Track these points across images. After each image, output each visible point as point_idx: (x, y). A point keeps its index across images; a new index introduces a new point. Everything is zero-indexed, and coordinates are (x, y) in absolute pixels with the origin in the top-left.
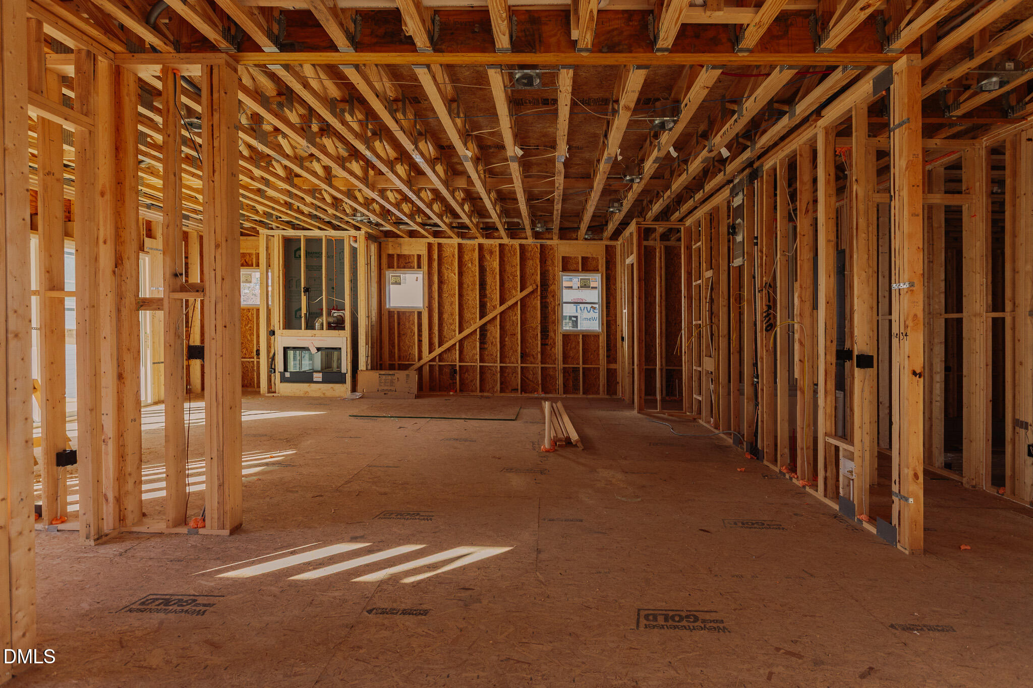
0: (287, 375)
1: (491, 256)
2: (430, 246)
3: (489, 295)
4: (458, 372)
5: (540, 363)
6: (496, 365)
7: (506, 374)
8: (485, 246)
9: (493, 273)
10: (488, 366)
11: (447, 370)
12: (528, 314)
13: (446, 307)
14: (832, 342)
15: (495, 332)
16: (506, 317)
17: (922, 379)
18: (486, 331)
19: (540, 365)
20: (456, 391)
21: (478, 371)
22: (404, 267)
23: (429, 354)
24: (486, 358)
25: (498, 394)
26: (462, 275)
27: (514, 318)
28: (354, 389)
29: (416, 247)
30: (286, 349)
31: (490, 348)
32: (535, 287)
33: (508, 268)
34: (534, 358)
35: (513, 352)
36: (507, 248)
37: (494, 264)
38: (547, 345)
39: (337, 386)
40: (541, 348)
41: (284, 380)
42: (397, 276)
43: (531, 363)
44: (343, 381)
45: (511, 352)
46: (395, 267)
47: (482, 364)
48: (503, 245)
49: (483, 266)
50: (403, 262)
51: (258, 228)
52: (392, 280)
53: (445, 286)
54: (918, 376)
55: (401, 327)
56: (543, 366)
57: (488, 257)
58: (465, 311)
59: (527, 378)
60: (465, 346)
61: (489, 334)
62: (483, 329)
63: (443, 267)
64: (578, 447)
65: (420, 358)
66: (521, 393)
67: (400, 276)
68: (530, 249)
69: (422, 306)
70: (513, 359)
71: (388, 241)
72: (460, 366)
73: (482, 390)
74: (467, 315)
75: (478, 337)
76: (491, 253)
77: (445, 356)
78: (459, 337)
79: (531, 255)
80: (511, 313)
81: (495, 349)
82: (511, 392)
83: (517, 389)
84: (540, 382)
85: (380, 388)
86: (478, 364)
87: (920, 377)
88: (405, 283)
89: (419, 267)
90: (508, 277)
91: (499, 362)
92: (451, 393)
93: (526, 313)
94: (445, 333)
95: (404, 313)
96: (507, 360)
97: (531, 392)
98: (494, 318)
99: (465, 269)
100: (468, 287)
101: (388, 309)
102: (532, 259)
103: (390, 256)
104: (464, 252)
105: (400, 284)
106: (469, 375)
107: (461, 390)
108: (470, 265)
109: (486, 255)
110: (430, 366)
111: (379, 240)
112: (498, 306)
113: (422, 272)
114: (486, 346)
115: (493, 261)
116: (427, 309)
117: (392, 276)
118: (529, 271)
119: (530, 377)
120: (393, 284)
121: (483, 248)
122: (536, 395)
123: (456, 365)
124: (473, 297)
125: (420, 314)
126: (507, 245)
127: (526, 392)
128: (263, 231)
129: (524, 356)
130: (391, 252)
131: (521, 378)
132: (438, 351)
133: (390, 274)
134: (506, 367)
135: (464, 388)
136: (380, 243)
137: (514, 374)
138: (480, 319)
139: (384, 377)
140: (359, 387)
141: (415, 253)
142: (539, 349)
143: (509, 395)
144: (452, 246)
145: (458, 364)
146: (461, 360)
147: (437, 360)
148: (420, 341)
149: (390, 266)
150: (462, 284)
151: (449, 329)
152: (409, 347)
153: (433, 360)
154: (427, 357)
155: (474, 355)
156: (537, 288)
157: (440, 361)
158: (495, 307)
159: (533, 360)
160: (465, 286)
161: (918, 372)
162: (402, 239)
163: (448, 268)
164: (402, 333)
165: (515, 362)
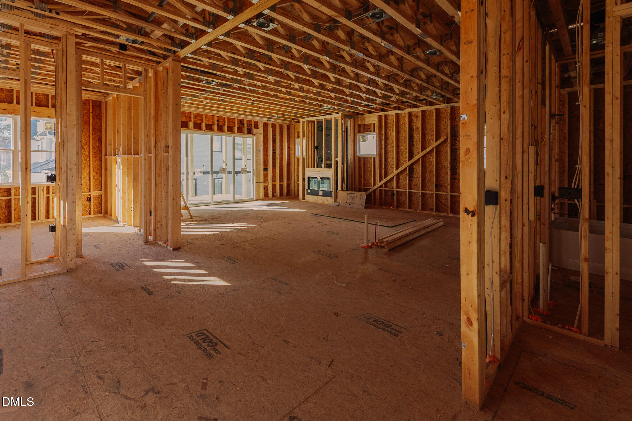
0: (309, 191)
1: (417, 119)
2: (380, 117)
3: (415, 145)
4: (395, 195)
5: (449, 192)
6: (418, 191)
7: (426, 198)
8: (413, 114)
9: (418, 130)
10: (414, 192)
11: (390, 193)
12: (442, 157)
13: (389, 154)
14: (506, 178)
15: (418, 169)
16: (426, 160)
17: (475, 218)
18: (414, 169)
19: (449, 194)
20: (394, 207)
21: (407, 195)
22: (367, 132)
23: (379, 182)
24: (413, 187)
25: (420, 211)
26: (399, 133)
27: (432, 160)
28: (336, 201)
29: (372, 119)
30: (309, 178)
31: (415, 180)
32: (446, 138)
33: (428, 126)
34: (446, 188)
35: (431, 183)
36: (428, 113)
37: (418, 124)
38: (456, 179)
39: (329, 198)
40: (450, 181)
41: (308, 194)
42: (363, 137)
43: (444, 192)
44: (331, 196)
45: (430, 183)
46: (362, 132)
47: (409, 191)
48: (425, 111)
49: (412, 126)
50: (365, 129)
51: (299, 119)
52: (361, 140)
53: (389, 141)
54: (471, 214)
55: (365, 167)
56: (452, 194)
57: (415, 120)
58: (401, 156)
59: (441, 202)
60: (400, 178)
61: (415, 171)
62: (411, 167)
63: (388, 129)
64: (385, 248)
65: (374, 185)
66: (435, 212)
67: (365, 137)
68: (444, 112)
69: (375, 154)
70: (431, 188)
71: (358, 117)
72: (396, 191)
73: (410, 207)
74: (402, 159)
75: (407, 173)
76: (417, 117)
77: (389, 184)
78: (396, 172)
79: (444, 115)
80: (429, 156)
81: (418, 181)
82: (429, 211)
83: (433, 209)
84: (449, 205)
85: (348, 201)
86: (408, 191)
87: (473, 216)
88: (368, 141)
89: (374, 130)
90: (428, 132)
91: (420, 189)
92: (391, 208)
93: (440, 157)
94: (389, 170)
95: (367, 158)
96: (427, 189)
97: (443, 212)
98: (418, 160)
99: (400, 129)
100: (403, 141)
101: (359, 156)
102: (445, 118)
103: (360, 126)
104: (400, 118)
105: (365, 141)
106: (403, 197)
107: (398, 206)
108: (403, 127)
109: (414, 119)
110: (380, 190)
111: (354, 117)
112: (420, 152)
113: (375, 134)
114: (413, 179)
115: (418, 122)
116: (378, 156)
117: (361, 137)
118: (443, 126)
119: (443, 201)
120: (361, 141)
121: (412, 114)
122: (445, 214)
123: (394, 190)
124: (405, 148)
125: (374, 158)
126: (428, 110)
127: (439, 212)
128: (301, 120)
129: (438, 186)
130: (360, 123)
131: (436, 202)
132: (384, 181)
133: (359, 136)
134: (426, 194)
135: (399, 205)
136: (354, 119)
137: (432, 198)
138: (409, 161)
139: (350, 195)
140: (338, 200)
141: (371, 122)
142: (449, 182)
143: (427, 212)
144: (392, 116)
145: (395, 190)
146: (398, 187)
147: (383, 187)
148: (374, 175)
149: (360, 132)
150: (399, 139)
151: (391, 167)
152: (369, 179)
153: (381, 186)
154: (378, 184)
155: (406, 184)
156: (447, 139)
157: (385, 187)
158: (419, 153)
159: (445, 190)
160: (401, 140)
161: (471, 209)
162: (364, 115)
163: (391, 130)
164: (366, 170)
165: (432, 191)
